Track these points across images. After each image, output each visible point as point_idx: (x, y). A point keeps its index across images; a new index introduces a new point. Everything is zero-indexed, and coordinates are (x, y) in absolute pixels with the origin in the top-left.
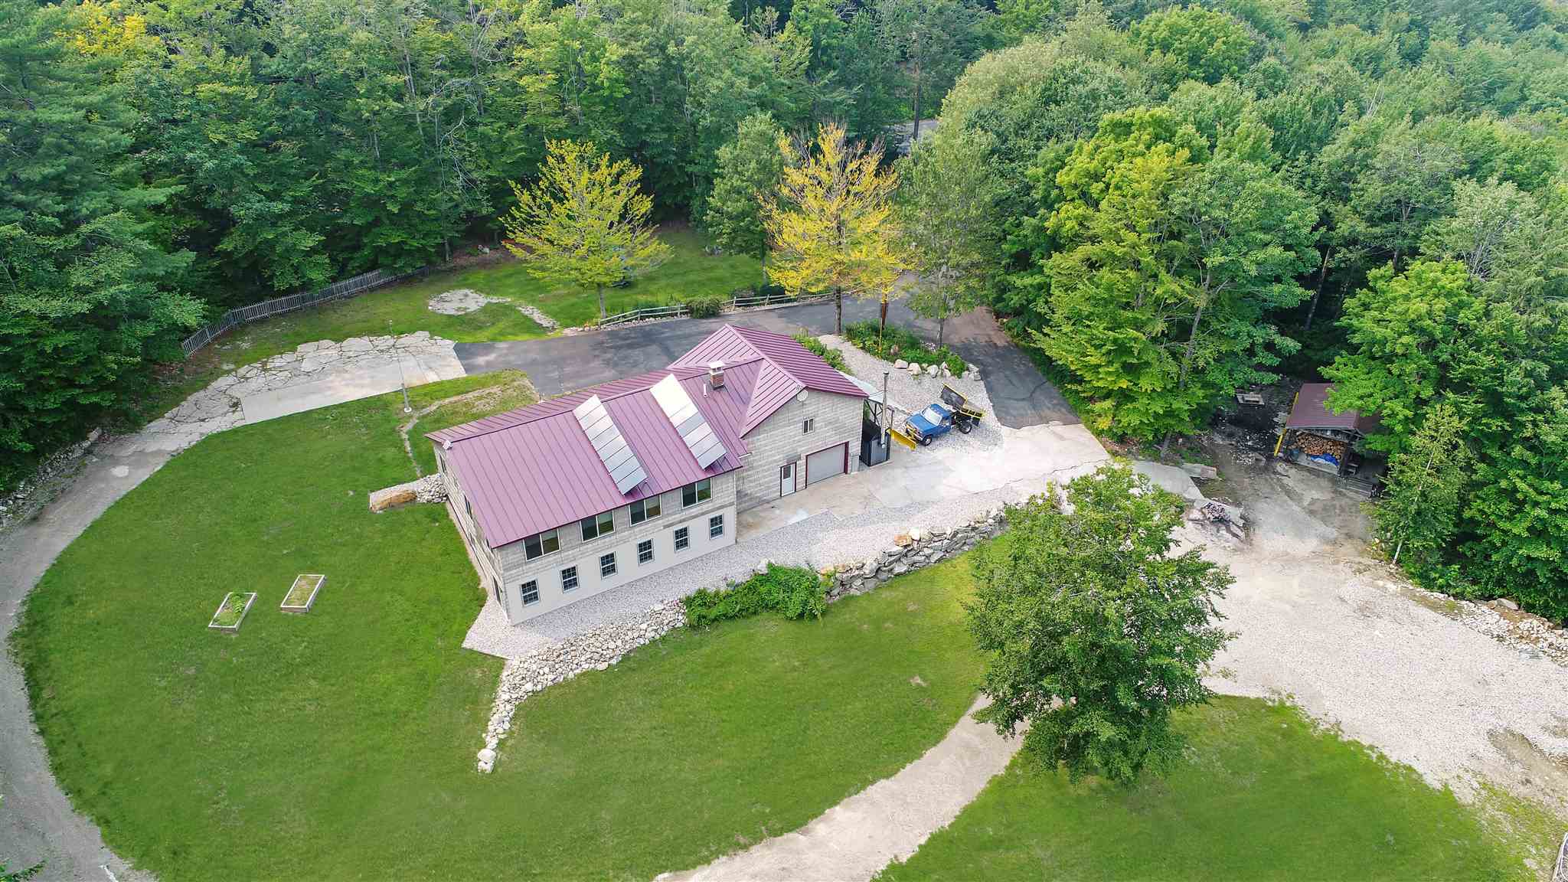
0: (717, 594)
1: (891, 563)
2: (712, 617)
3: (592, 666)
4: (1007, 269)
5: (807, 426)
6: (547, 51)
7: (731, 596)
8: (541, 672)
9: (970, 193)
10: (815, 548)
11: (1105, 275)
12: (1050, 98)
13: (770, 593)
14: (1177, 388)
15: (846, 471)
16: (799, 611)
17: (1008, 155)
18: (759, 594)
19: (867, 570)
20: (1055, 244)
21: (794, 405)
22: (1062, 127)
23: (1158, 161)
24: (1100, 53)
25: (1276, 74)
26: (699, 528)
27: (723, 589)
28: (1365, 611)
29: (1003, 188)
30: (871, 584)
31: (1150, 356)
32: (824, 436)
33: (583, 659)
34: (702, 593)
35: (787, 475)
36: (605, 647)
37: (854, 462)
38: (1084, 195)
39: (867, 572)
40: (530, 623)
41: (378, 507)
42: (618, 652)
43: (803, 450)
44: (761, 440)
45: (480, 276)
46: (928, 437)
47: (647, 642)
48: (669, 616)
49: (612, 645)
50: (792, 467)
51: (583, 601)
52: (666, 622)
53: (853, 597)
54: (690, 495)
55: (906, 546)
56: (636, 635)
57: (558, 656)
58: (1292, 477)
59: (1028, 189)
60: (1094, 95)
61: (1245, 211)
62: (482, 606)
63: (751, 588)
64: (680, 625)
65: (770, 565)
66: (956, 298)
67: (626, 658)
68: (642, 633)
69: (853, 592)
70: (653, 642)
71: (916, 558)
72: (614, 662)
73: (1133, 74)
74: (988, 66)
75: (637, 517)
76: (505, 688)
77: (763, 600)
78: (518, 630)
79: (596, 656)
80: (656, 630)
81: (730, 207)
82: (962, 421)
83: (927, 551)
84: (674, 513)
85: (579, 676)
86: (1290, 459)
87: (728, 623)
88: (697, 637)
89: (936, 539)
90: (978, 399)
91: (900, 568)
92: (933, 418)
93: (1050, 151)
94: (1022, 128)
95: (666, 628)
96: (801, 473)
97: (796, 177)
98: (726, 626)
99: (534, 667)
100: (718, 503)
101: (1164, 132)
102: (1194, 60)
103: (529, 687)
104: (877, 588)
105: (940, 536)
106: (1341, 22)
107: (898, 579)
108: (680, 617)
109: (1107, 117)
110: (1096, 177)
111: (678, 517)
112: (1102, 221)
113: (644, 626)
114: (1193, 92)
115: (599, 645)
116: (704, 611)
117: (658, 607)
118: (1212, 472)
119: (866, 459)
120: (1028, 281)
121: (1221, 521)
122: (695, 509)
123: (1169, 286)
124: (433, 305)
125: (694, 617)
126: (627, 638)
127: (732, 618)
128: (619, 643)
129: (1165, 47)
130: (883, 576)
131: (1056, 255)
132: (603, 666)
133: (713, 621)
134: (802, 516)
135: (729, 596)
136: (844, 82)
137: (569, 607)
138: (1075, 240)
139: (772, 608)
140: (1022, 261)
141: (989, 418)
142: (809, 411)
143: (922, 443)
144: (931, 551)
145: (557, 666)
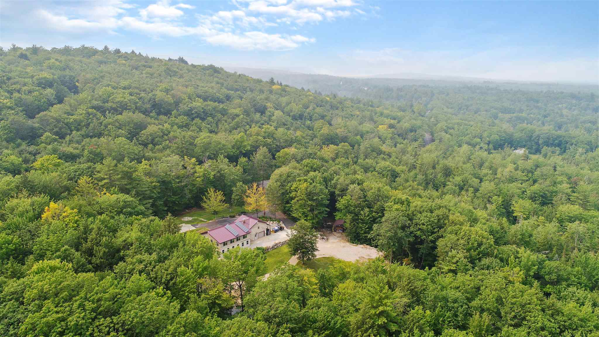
4: (285, 204)
5: (259, 228)
6: (202, 174)
9: (277, 192)
11: (300, 202)
12: (288, 176)
14: (313, 219)
15: (264, 236)
17: (283, 186)
19: (271, 247)
20: (292, 198)
22: (291, 181)
23: (305, 185)
24: (295, 168)
25: (325, 170)
26: (245, 243)
28: (344, 247)
29: (283, 191)
31: (308, 213)
32: (261, 230)
35: (256, 237)
37: (265, 234)
38: (296, 191)
43: (258, 232)
44: (252, 230)
45: (188, 215)
46: (276, 231)
53: (269, 251)
54: (244, 237)
55: (276, 244)
58: (335, 233)
59: (287, 190)
60: (295, 176)
61: (317, 191)
66: (277, 210)
73: (301, 171)
74: (277, 171)
75: (237, 240)
81: (236, 198)
82: (281, 229)
83: (279, 245)
84: (242, 240)
86: (335, 231)
89: (280, 243)
90: (283, 225)
91: (275, 247)
92: (276, 228)
93: (289, 185)
94: (284, 181)
96: (258, 236)
97: (248, 191)
100: (248, 239)
101: (306, 181)
102: (312, 168)
106: (341, 157)
109: (297, 179)
110: (297, 188)
112: (299, 194)
114: (312, 174)
118: (322, 233)
119: (267, 235)
120: (289, 205)
121: (323, 238)
122: (245, 239)
123: (310, 202)
124: (183, 220)
129: (307, 166)
130: (273, 248)
131: (293, 201)
134: (260, 241)
136: (249, 175)
138: (295, 198)
140: (288, 202)
141: (285, 228)
142: (259, 225)
143: (275, 232)
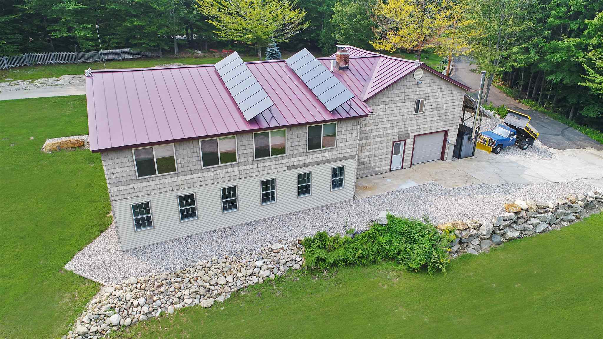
0: (336, 239)
1: (505, 227)
2: (332, 260)
3: (196, 301)
5: (419, 107)
7: (351, 242)
8: (135, 303)
10: (430, 208)
13: (390, 242)
15: (442, 158)
16: (422, 263)
18: (379, 243)
19: (484, 231)
21: (410, 81)
26: (321, 176)
27: (342, 236)
30: (486, 246)
32: (431, 120)
33: (187, 292)
34: (321, 237)
35: (397, 152)
36: (213, 282)
37: (450, 151)
39: (484, 232)
40: (141, 250)
41: (48, 148)
42: (227, 289)
43: (413, 129)
46: (499, 147)
47: (261, 280)
48: (287, 256)
49: (222, 280)
50: (402, 144)
51: (201, 234)
52: (282, 262)
53: (470, 256)
54: (316, 135)
55: (517, 213)
56: (249, 272)
57: (159, 287)
62: (102, 232)
63: (371, 237)
64: (297, 266)
65: (389, 217)
67: (236, 295)
68: (257, 270)
69: (470, 251)
70: (268, 281)
71: (526, 226)
72: (221, 299)
75: (261, 152)
76: (86, 319)
77: (383, 249)
78: (126, 255)
79: (202, 291)
80: (271, 270)
83: (534, 221)
84: (298, 155)
85: (178, 312)
87: (349, 270)
88: (314, 281)
89: (541, 211)
91: (512, 234)
92: (502, 133)
95: (282, 268)
96: (409, 152)
98: (344, 273)
99: (128, 296)
100: (341, 152)
103: (114, 319)
104: (492, 250)
105: (543, 208)
107: (511, 244)
108: (298, 259)
111: (302, 159)
113: (259, 263)
115: (207, 278)
116: (323, 254)
117: (276, 246)
119: (457, 154)
122: (318, 155)
125: (313, 258)
126: (239, 275)
127: (352, 264)
128: (230, 279)
130: (499, 239)
132: (207, 303)
133: (333, 265)
134: (412, 184)
135: (348, 242)
137: (186, 238)
139: (393, 259)
142: (423, 90)
143: (494, 151)
144: (537, 221)
145: (155, 298)
